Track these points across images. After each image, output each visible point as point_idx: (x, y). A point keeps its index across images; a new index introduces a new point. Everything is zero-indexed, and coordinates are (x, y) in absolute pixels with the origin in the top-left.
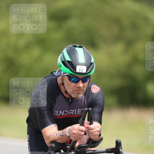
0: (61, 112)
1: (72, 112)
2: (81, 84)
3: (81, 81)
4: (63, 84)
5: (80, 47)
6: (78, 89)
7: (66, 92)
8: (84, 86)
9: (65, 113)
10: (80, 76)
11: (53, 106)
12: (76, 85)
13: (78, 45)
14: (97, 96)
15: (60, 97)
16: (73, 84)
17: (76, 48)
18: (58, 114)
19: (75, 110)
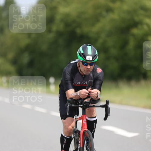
0: (78, 82)
1: (85, 83)
2: (89, 67)
3: (89, 65)
4: (79, 66)
5: (90, 45)
6: (88, 69)
7: (81, 71)
8: (91, 68)
9: (81, 83)
10: (89, 62)
11: (73, 79)
12: (86, 67)
13: (89, 44)
14: (99, 75)
15: (78, 74)
16: (85, 67)
17: (87, 46)
18: (77, 83)
19: (86, 82)
